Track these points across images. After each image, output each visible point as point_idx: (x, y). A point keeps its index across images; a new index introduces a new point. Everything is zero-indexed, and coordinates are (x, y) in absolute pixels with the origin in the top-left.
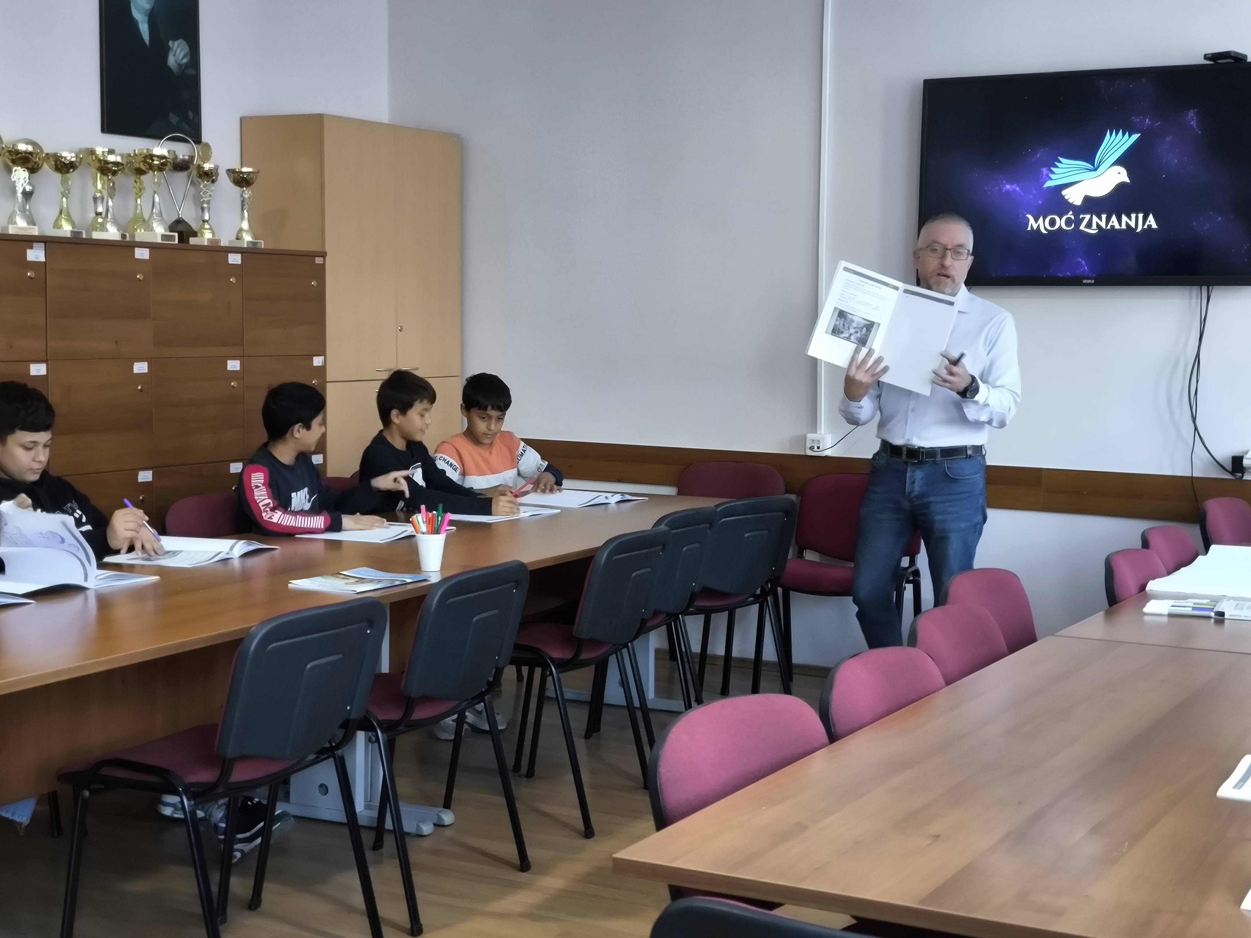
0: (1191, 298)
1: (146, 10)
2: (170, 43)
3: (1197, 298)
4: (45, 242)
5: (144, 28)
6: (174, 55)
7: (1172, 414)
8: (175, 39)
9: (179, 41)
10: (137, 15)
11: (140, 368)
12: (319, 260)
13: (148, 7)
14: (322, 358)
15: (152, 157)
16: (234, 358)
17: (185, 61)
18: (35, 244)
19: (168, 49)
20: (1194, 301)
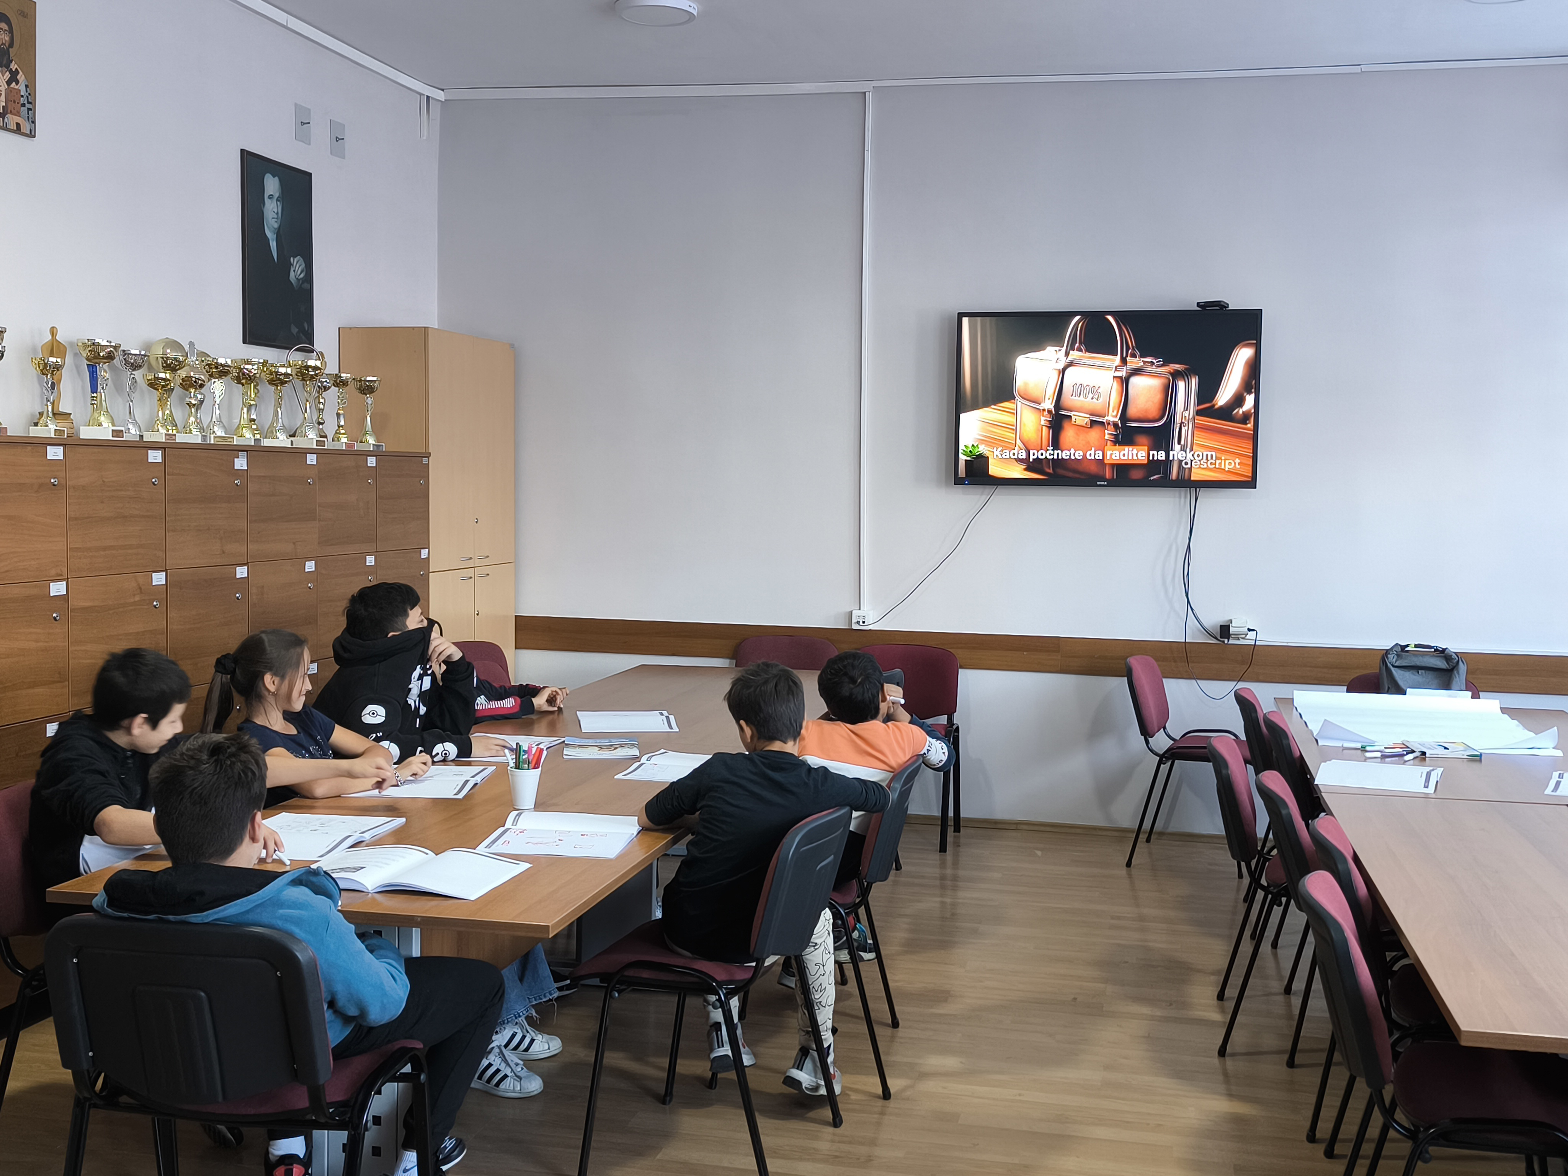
0: (1180, 497)
1: (275, 229)
2: (292, 259)
3: (1185, 497)
4: (247, 451)
5: (273, 245)
6: (294, 271)
7: (1166, 592)
8: (295, 257)
9: (299, 257)
10: (269, 234)
11: (310, 566)
12: (425, 460)
13: (276, 226)
14: (427, 550)
15: (307, 367)
16: (370, 553)
17: (302, 276)
18: (240, 453)
19: (291, 265)
20: (1183, 500)
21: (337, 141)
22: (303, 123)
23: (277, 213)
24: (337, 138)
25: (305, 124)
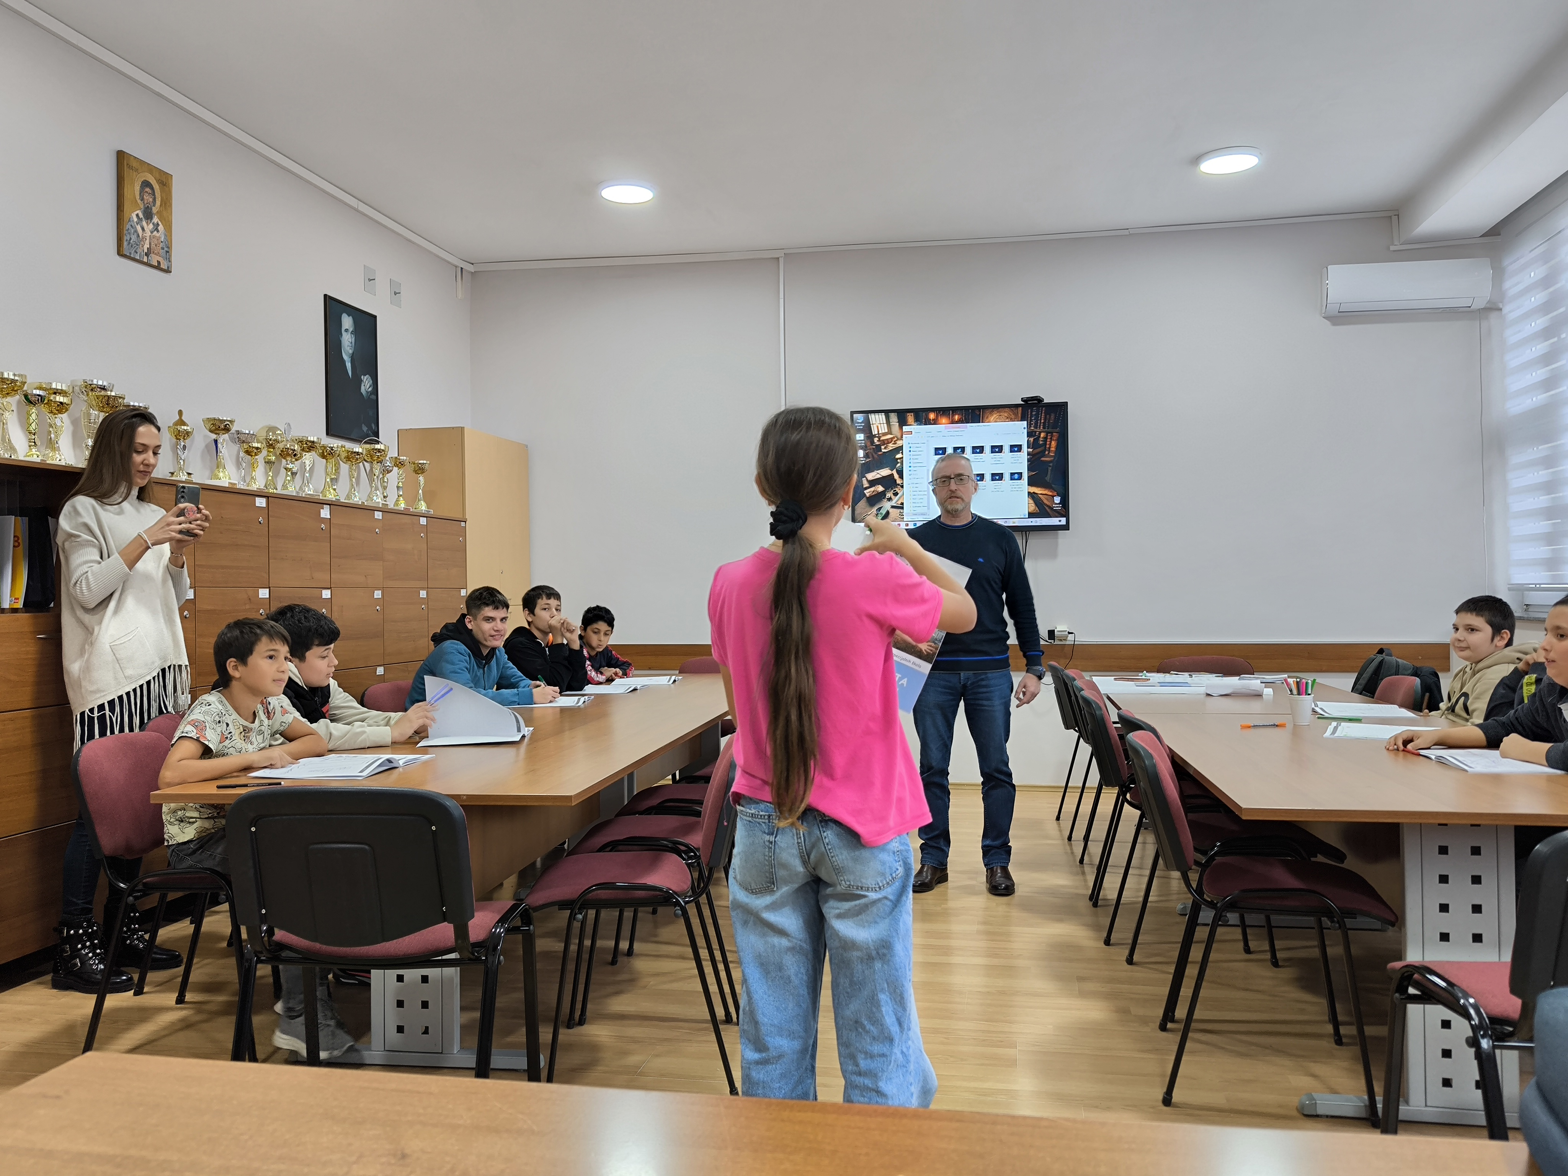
1: (350, 354)
2: (362, 377)
5: (349, 365)
6: (364, 386)
8: (365, 375)
9: (367, 376)
10: (345, 357)
12: (463, 524)
13: (351, 352)
15: (374, 450)
16: (423, 589)
17: (370, 389)
18: (325, 506)
19: (362, 381)
21: (395, 294)
22: (370, 280)
23: (352, 343)
24: (395, 292)
25: (371, 280)
